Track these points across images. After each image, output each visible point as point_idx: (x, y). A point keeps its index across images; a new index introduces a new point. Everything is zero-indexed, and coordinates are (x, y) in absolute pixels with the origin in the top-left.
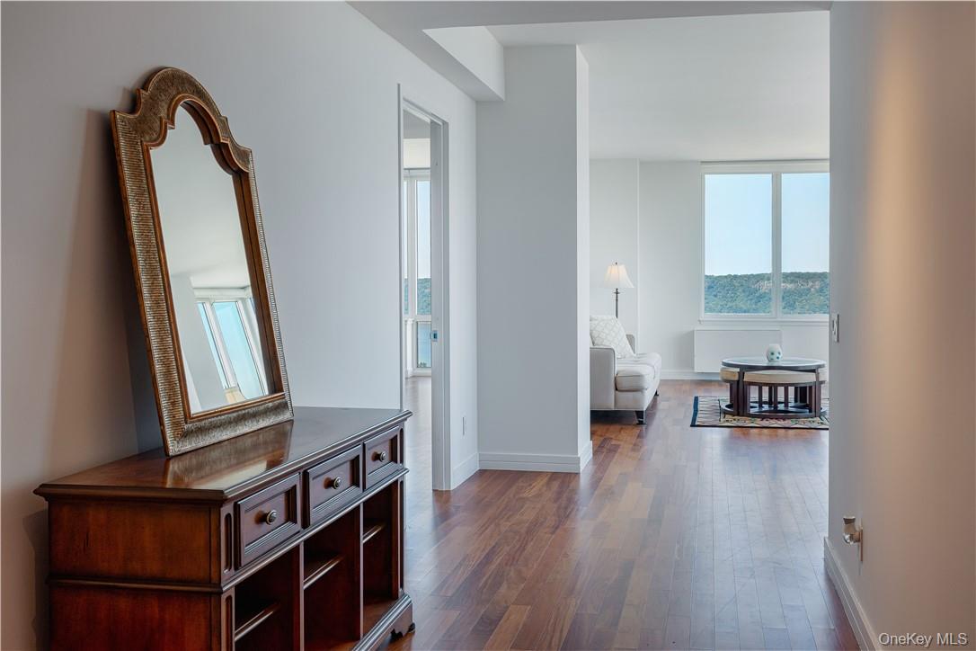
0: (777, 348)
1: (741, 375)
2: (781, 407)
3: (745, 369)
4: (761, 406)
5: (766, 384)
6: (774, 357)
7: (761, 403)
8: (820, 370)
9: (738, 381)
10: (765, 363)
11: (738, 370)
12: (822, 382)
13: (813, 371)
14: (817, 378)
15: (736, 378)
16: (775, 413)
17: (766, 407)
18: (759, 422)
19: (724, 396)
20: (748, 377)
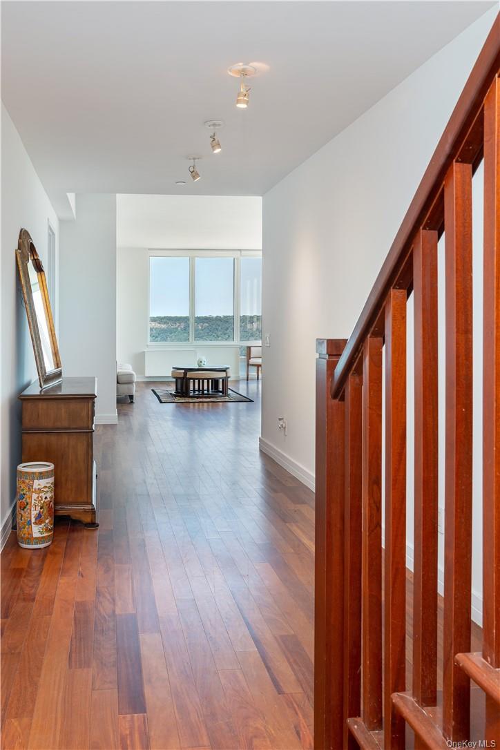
0: (204, 359)
1: (185, 374)
2: (206, 392)
3: (187, 370)
4: (194, 392)
5: (197, 379)
6: (202, 364)
7: (194, 391)
8: (228, 370)
9: (183, 378)
10: (197, 367)
11: (183, 371)
12: (229, 377)
13: (224, 371)
14: (226, 374)
15: (182, 376)
16: (202, 395)
17: (197, 393)
18: (195, 400)
19: (172, 389)
20: (189, 375)
